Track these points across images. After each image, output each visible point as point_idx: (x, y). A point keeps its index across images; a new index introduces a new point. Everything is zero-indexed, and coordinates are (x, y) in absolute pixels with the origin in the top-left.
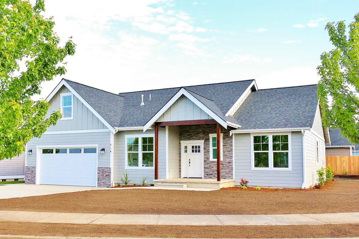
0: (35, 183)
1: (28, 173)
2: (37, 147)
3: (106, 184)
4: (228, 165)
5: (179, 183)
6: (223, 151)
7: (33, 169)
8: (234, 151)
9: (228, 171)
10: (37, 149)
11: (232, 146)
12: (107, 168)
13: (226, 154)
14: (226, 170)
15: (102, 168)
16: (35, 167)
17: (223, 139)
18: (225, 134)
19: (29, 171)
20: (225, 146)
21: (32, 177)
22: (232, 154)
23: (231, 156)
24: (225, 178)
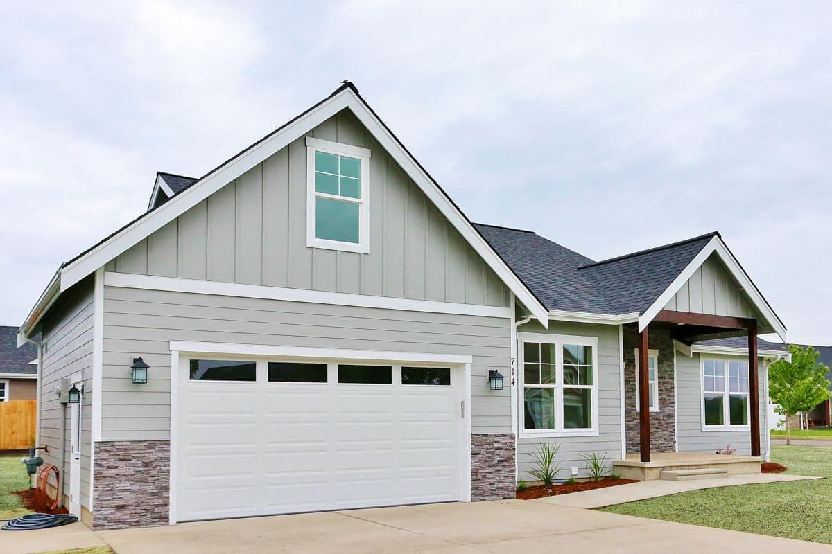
0: (164, 519)
1: (113, 472)
2: (176, 347)
3: (501, 488)
4: (668, 421)
5: (695, 467)
6: (659, 390)
7: (151, 455)
8: (675, 390)
9: (668, 434)
10: (175, 358)
11: (673, 378)
12: (504, 435)
13: (664, 396)
14: (665, 432)
15: (485, 435)
16: (167, 443)
17: (658, 363)
18: (662, 352)
19: (121, 464)
20: (662, 378)
21: (142, 492)
22: (673, 396)
23: (672, 401)
24: (663, 451)
